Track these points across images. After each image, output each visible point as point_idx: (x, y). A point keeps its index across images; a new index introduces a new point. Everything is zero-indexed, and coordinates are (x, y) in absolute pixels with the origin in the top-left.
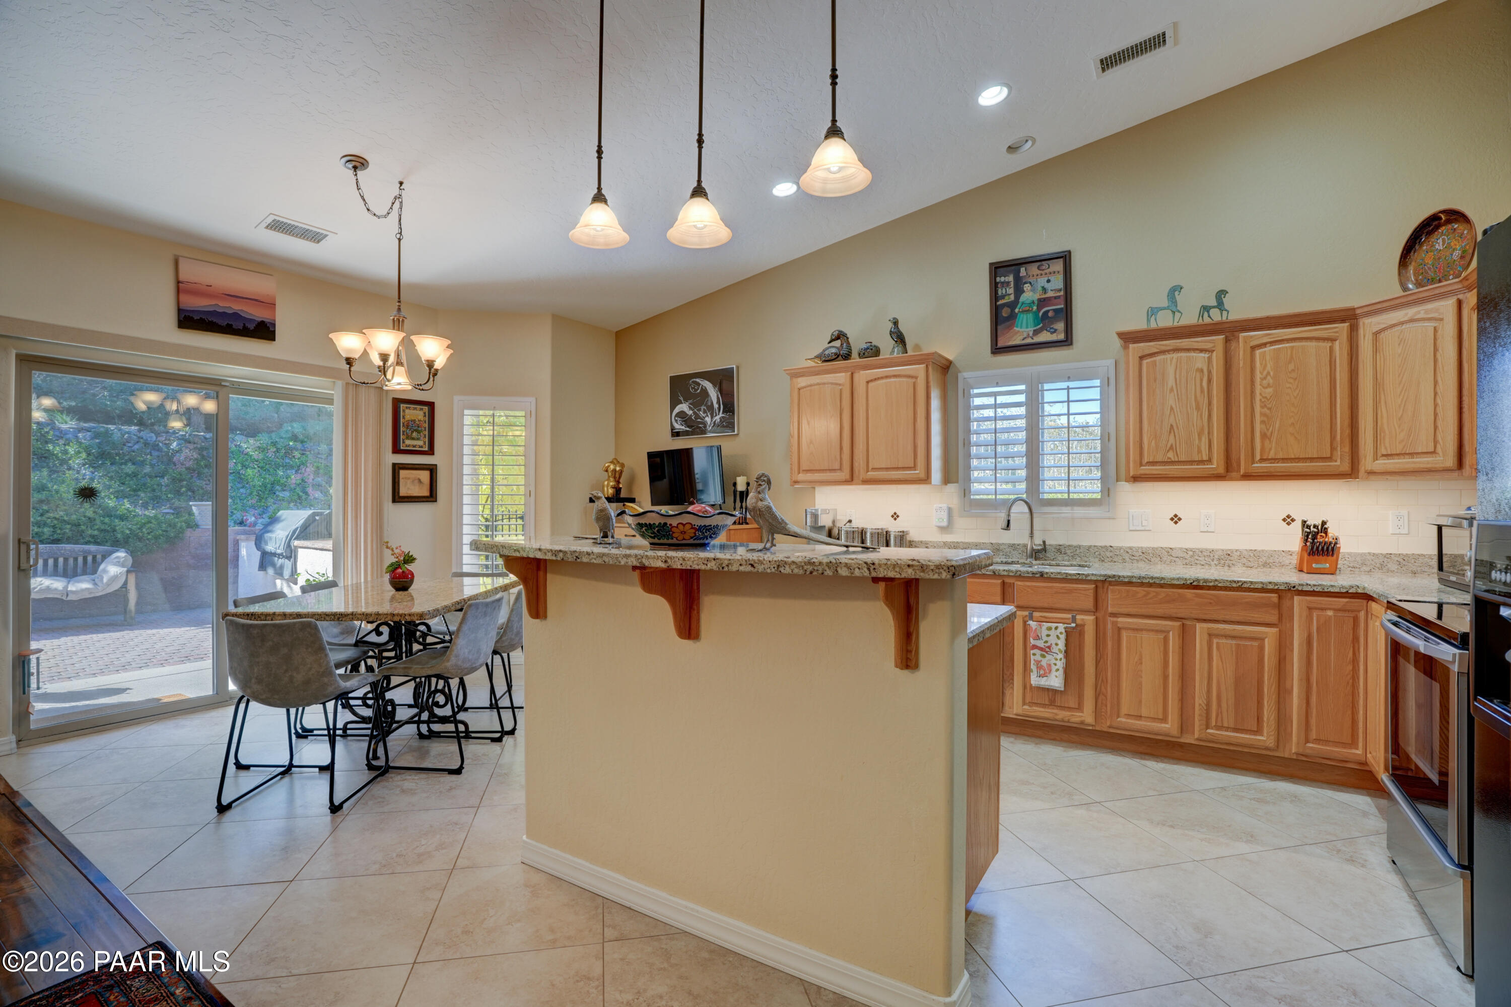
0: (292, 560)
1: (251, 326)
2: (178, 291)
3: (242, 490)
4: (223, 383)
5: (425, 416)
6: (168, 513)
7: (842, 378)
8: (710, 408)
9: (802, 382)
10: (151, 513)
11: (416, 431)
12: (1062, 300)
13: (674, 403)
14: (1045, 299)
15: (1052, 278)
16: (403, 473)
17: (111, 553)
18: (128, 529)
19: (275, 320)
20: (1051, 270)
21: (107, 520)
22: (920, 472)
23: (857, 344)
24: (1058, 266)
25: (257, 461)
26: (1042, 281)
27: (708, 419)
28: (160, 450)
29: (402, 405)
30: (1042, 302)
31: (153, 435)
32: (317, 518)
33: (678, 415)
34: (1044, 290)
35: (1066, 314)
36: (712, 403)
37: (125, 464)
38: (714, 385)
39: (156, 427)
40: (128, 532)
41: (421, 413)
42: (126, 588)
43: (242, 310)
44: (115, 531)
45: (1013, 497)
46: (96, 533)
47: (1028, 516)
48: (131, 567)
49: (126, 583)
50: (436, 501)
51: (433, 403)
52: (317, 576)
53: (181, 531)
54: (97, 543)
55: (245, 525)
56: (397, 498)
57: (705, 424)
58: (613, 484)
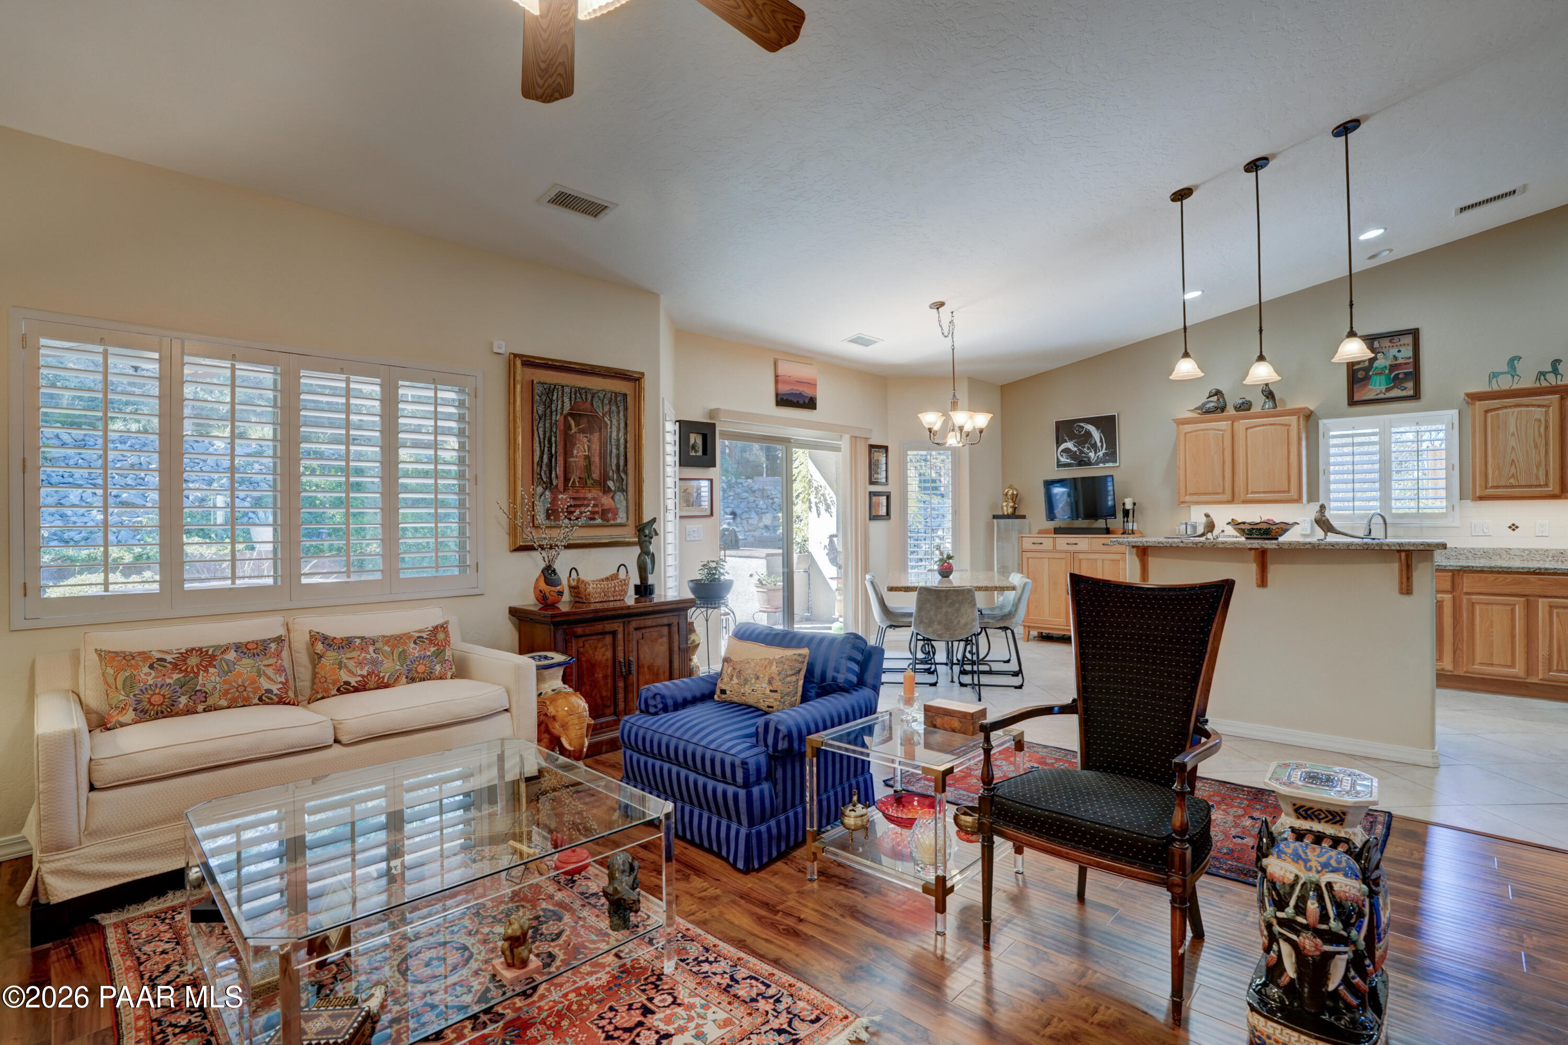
1: (807, 401)
2: (777, 382)
7: (1224, 425)
8: (1094, 446)
9: (1188, 428)
12: (1411, 366)
13: (1058, 444)
14: (1396, 365)
15: (1402, 349)
16: (874, 499)
19: (816, 395)
20: (1402, 342)
22: (1294, 494)
23: (1232, 400)
24: (1409, 340)
26: (1393, 352)
27: (1092, 455)
29: (873, 448)
30: (1393, 367)
33: (1063, 451)
34: (1395, 358)
35: (1415, 375)
36: (1095, 443)
38: (1098, 428)
41: (881, 454)
43: (804, 390)
45: (1372, 512)
47: (1383, 526)
50: (890, 519)
51: (887, 447)
56: (872, 517)
57: (1089, 458)
58: (1011, 504)
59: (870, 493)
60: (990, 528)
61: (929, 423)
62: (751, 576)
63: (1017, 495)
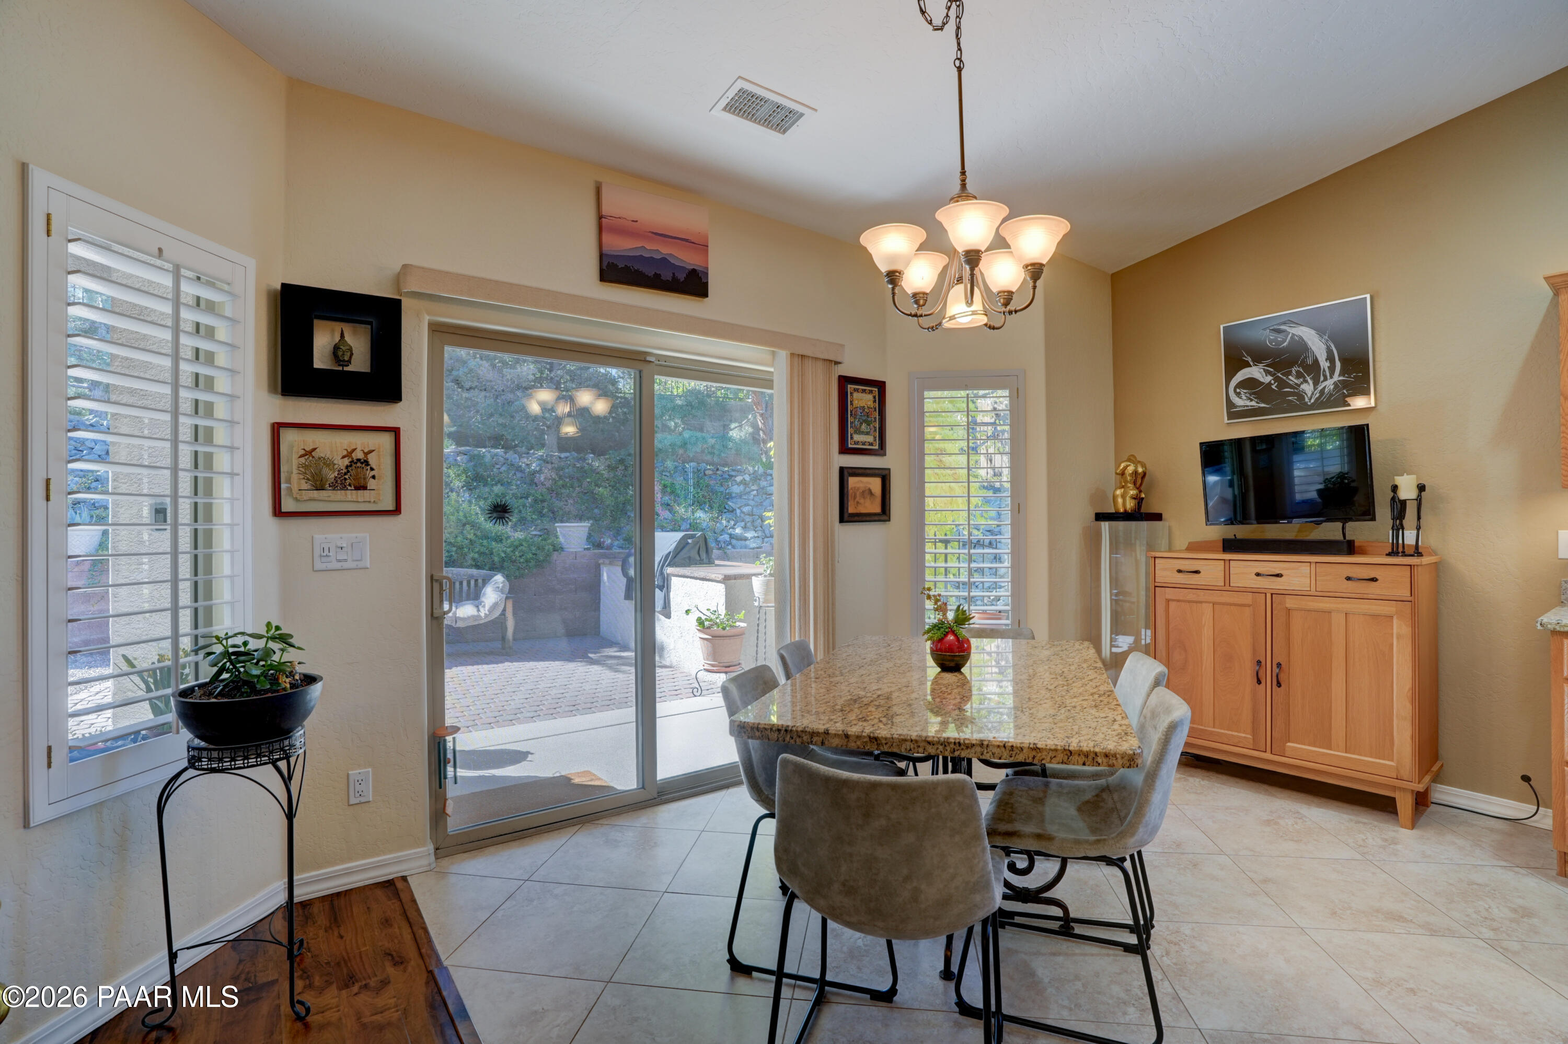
0: (665, 589)
1: (681, 277)
2: (600, 229)
3: (596, 511)
4: (649, 358)
5: (875, 401)
6: (536, 535)
8: (1313, 369)
10: (519, 535)
11: (865, 421)
13: (1233, 368)
16: (853, 482)
17: (492, 577)
18: (503, 551)
19: (707, 268)
21: (485, 542)
25: (607, 480)
27: (1308, 388)
28: (522, 471)
29: (849, 386)
31: (516, 456)
32: (690, 541)
33: (1241, 385)
36: (1316, 361)
37: (496, 484)
38: (1321, 334)
39: (518, 449)
40: (503, 555)
41: (870, 397)
42: (504, 615)
43: (671, 255)
44: (492, 554)
46: (476, 556)
48: (509, 593)
49: (504, 610)
50: (889, 520)
51: (884, 383)
52: (708, 613)
53: (548, 555)
54: (478, 567)
55: (602, 548)
56: (845, 517)
57: (1300, 396)
58: (1133, 492)
59: (842, 470)
60: (1092, 543)
61: (892, 258)
62: (687, 612)
63: (1144, 475)
